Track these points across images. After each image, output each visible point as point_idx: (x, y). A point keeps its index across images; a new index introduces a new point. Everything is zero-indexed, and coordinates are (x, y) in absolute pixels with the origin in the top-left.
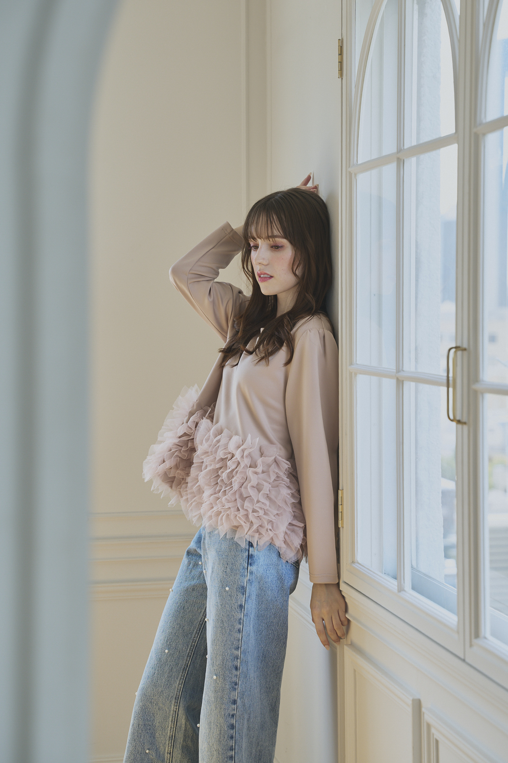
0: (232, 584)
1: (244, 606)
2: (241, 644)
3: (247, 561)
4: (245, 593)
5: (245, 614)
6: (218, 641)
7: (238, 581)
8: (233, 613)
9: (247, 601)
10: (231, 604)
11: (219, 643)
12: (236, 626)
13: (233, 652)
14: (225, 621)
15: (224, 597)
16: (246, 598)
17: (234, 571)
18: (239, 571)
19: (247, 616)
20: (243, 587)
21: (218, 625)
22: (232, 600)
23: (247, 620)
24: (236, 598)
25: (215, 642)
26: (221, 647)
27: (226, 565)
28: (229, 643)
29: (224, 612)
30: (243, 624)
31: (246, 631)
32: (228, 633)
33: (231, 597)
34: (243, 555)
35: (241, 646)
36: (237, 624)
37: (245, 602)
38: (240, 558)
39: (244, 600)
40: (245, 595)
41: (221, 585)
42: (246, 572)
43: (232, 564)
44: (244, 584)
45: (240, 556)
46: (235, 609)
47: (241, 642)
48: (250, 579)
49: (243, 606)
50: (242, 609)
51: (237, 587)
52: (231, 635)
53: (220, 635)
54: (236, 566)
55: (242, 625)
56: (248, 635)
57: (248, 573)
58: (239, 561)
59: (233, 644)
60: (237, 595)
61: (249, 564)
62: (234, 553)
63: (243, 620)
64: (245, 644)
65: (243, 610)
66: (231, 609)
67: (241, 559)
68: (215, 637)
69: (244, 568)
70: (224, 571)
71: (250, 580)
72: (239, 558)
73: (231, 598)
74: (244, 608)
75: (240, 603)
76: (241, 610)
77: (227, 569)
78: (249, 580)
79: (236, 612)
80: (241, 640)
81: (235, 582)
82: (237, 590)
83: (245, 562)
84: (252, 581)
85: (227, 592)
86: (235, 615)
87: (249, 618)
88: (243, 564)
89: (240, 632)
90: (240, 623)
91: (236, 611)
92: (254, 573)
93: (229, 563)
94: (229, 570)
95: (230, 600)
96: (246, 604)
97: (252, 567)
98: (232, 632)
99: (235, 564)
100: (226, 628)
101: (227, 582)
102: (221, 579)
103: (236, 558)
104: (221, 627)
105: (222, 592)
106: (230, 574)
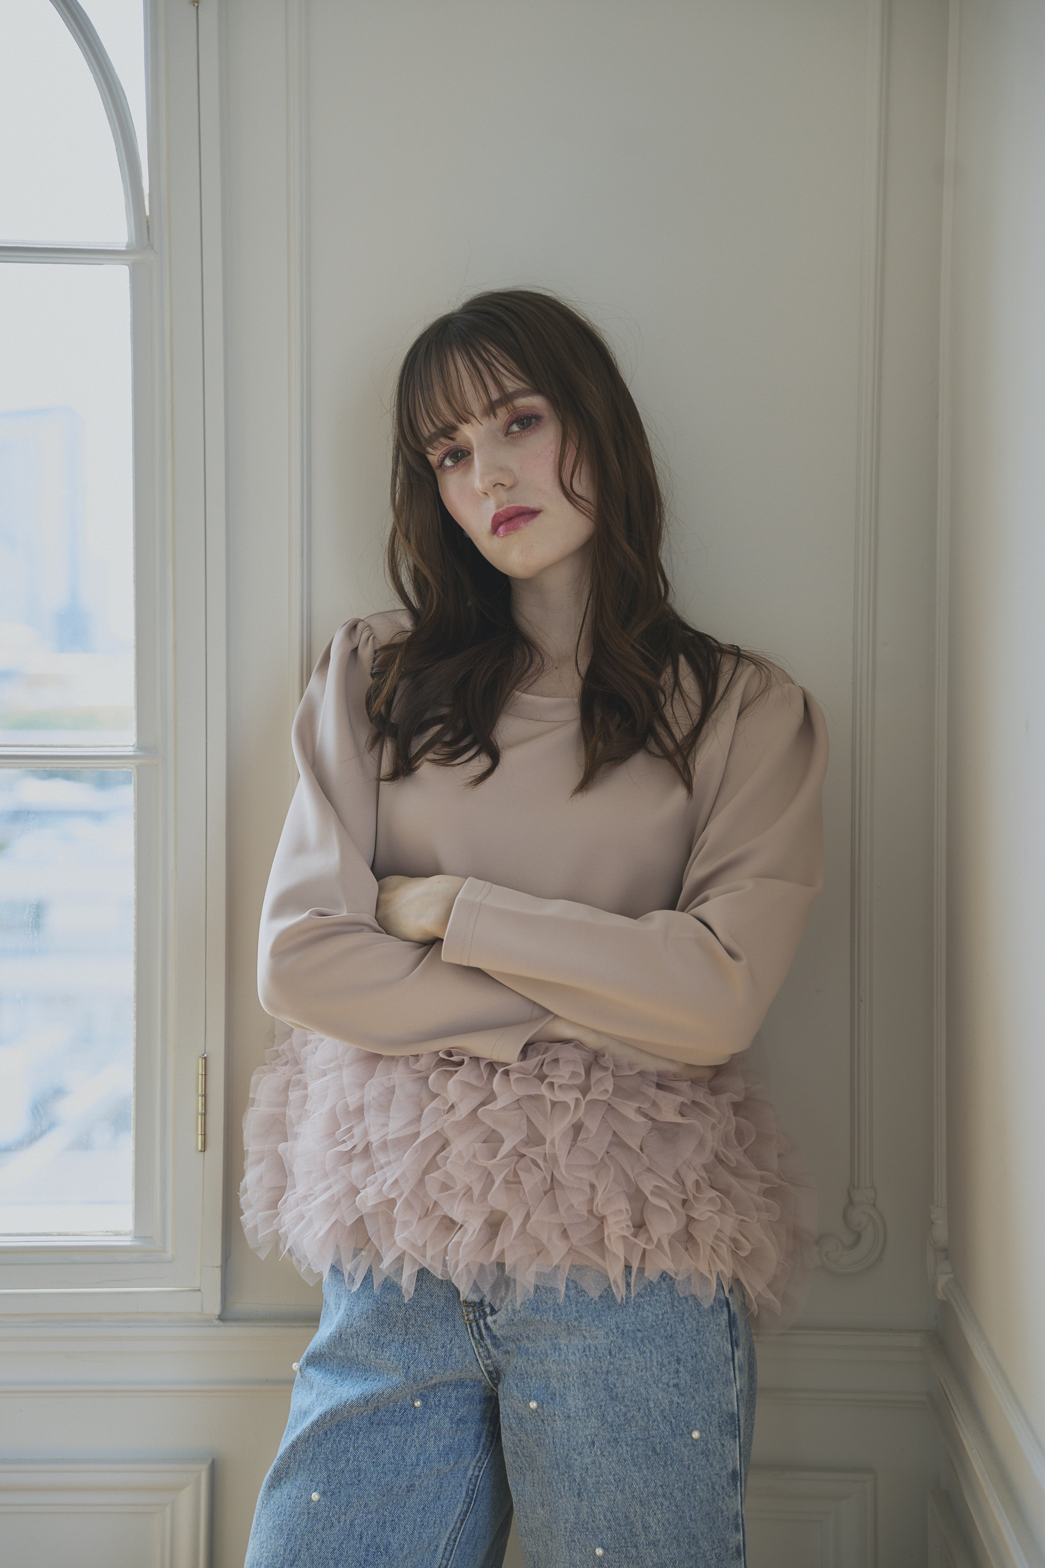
0: (704, 1418)
1: (739, 1474)
3: (729, 1336)
4: (737, 1433)
7: (719, 1403)
8: (720, 1504)
9: (743, 1455)
10: (710, 1478)
12: (727, 1541)
14: (702, 1534)
15: (686, 1463)
16: (744, 1446)
17: (703, 1375)
18: (718, 1371)
20: (729, 1417)
22: (711, 1465)
24: (720, 1455)
29: (694, 1507)
30: (744, 1530)
33: (707, 1456)
34: (718, 1322)
36: (728, 1533)
37: (741, 1462)
38: (713, 1333)
39: (738, 1452)
40: (737, 1438)
41: (671, 1428)
42: (732, 1369)
43: (692, 1358)
44: (730, 1407)
45: (712, 1324)
46: (723, 1488)
48: (746, 1387)
49: (736, 1475)
50: (734, 1485)
51: (720, 1421)
54: (704, 1360)
55: (741, 1532)
57: (738, 1372)
58: (714, 1343)
60: (723, 1445)
61: (736, 1343)
62: (695, 1323)
63: (742, 1517)
65: (738, 1485)
66: (713, 1494)
67: (716, 1334)
69: (723, 1359)
70: (671, 1384)
72: (710, 1333)
73: (708, 1460)
74: (741, 1479)
75: (729, 1467)
76: (733, 1488)
78: (743, 1390)
79: (726, 1498)
81: (712, 1406)
82: (721, 1431)
83: (724, 1341)
85: (694, 1446)
86: (724, 1508)
88: (723, 1346)
89: (741, 1555)
90: (737, 1528)
91: (727, 1494)
92: (743, 1366)
94: (688, 1378)
95: (705, 1465)
96: (743, 1466)
97: (739, 1351)
98: (724, 1560)
99: (702, 1356)
100: (708, 1554)
101: (688, 1414)
102: (662, 1411)
103: (703, 1335)
104: (692, 1555)
105: (677, 1449)
106: (691, 1390)
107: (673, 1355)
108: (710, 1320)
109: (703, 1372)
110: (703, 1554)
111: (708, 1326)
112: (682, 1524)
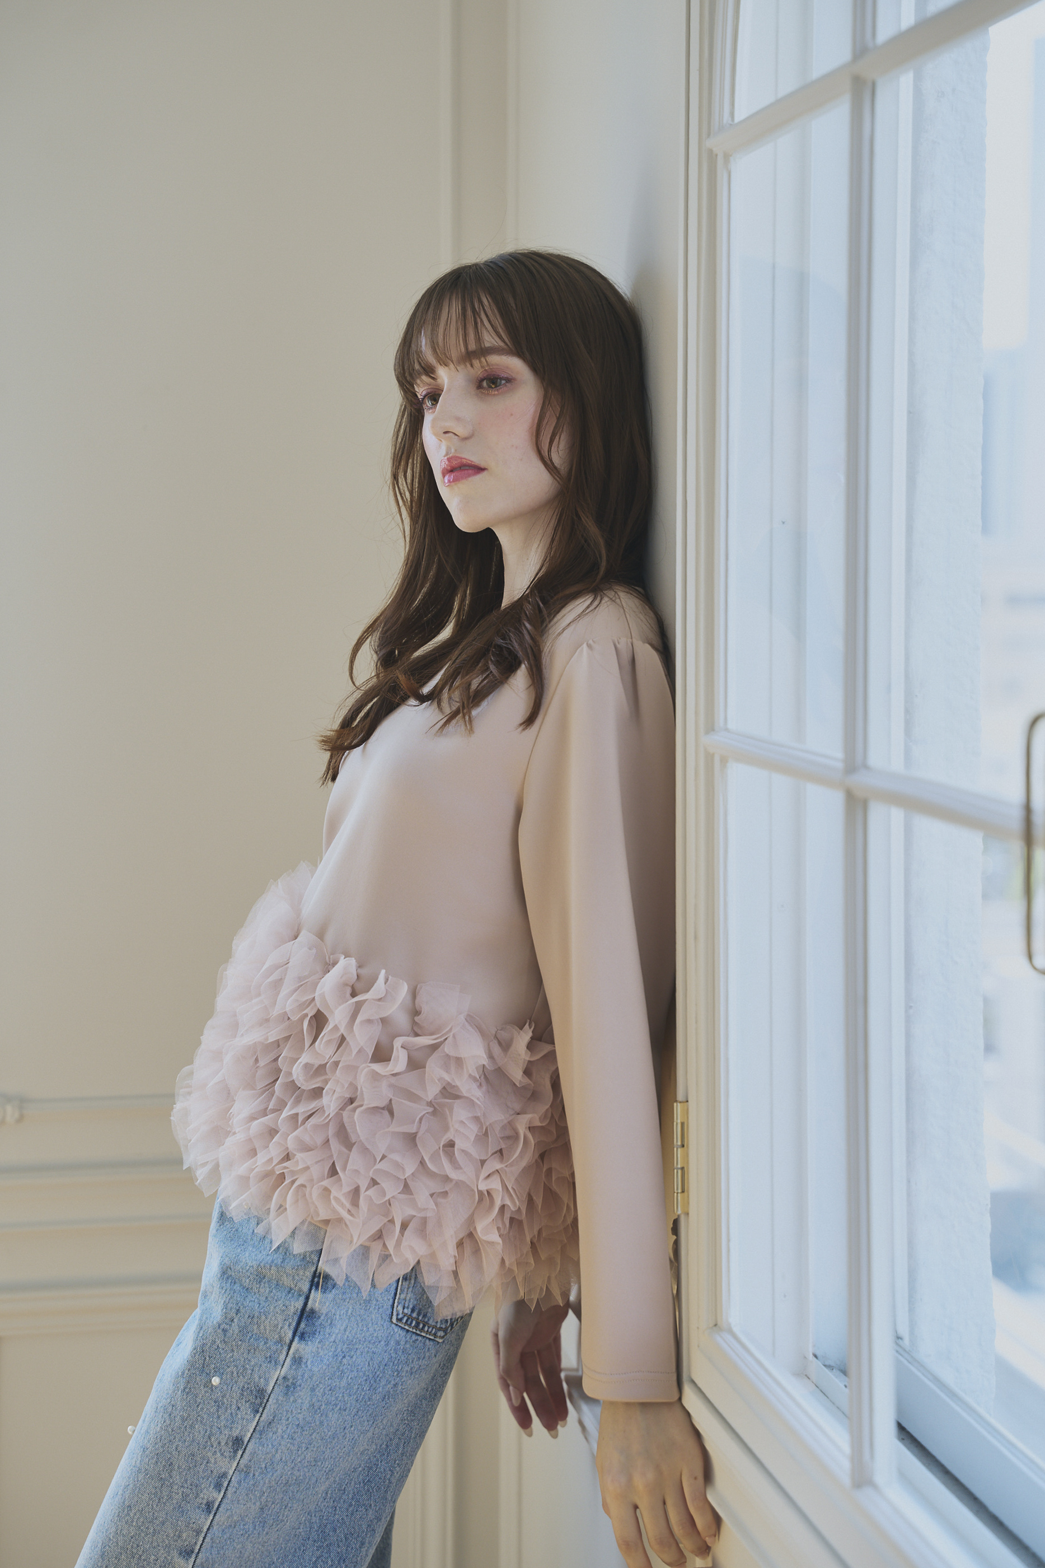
0: (233, 1373)
1: (245, 1443)
2: (202, 1544)
3: (294, 1324)
4: (261, 1410)
5: (242, 1465)
6: (138, 1515)
7: (253, 1370)
8: (209, 1454)
9: (261, 1435)
10: (211, 1423)
11: (141, 1520)
12: (205, 1491)
13: (173, 1558)
14: (179, 1467)
15: (199, 1400)
16: (261, 1424)
17: (251, 1338)
18: (266, 1343)
19: (247, 1473)
20: (261, 1392)
21: (154, 1469)
22: (219, 1417)
23: (240, 1485)
24: (231, 1413)
25: (128, 1514)
26: (143, 1535)
27: (233, 1314)
28: (170, 1531)
29: (185, 1441)
30: (225, 1493)
31: (229, 1513)
32: (175, 1502)
33: (218, 1406)
34: (287, 1303)
35: (199, 1550)
36: (210, 1486)
37: (252, 1434)
38: (277, 1310)
39: (253, 1427)
40: (259, 1415)
41: (201, 1362)
42: (285, 1353)
43: (249, 1317)
44: (267, 1385)
45: (280, 1302)
46: (219, 1443)
47: (204, 1538)
48: (289, 1377)
49: (243, 1442)
50: (238, 1450)
51: (246, 1387)
52: (183, 1512)
53: (150, 1499)
54: (259, 1327)
55: (222, 1494)
56: (231, 1526)
57: (288, 1360)
58: (273, 1318)
59: (179, 1536)
60: (239, 1408)
61: (298, 1334)
62: (268, 1289)
63: (230, 1481)
64: (212, 1547)
65: (240, 1452)
66: (207, 1442)
67: (279, 1312)
68: (136, 1499)
69: (280, 1341)
70: (222, 1327)
71: (288, 1379)
72: (275, 1307)
73: (218, 1411)
74: (245, 1449)
75: (238, 1432)
76: (235, 1452)
77: (230, 1325)
78: (284, 1378)
79: (219, 1454)
80: (206, 1535)
81: (245, 1369)
82: (243, 1395)
83: (289, 1326)
84: (294, 1384)
85: (212, 1390)
86: (212, 1461)
87: (252, 1482)
88: (281, 1328)
89: (210, 1512)
90: (218, 1486)
91: (220, 1450)
92: (304, 1361)
93: (242, 1310)
94: (236, 1331)
95: (213, 1414)
96: (253, 1441)
97: (303, 1345)
98: (189, 1502)
99: (257, 1322)
100: (176, 1487)
101: (222, 1361)
102: (204, 1344)
103: (269, 1305)
104: (161, 1478)
105: (197, 1384)
106: (234, 1343)
107: (238, 1304)
108: (281, 1297)
109: (252, 1335)
110: (171, 1484)
111: (276, 1301)
112: (168, 1447)
